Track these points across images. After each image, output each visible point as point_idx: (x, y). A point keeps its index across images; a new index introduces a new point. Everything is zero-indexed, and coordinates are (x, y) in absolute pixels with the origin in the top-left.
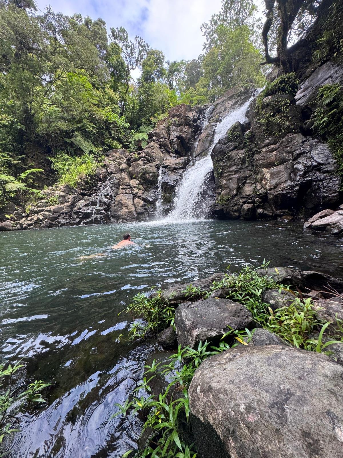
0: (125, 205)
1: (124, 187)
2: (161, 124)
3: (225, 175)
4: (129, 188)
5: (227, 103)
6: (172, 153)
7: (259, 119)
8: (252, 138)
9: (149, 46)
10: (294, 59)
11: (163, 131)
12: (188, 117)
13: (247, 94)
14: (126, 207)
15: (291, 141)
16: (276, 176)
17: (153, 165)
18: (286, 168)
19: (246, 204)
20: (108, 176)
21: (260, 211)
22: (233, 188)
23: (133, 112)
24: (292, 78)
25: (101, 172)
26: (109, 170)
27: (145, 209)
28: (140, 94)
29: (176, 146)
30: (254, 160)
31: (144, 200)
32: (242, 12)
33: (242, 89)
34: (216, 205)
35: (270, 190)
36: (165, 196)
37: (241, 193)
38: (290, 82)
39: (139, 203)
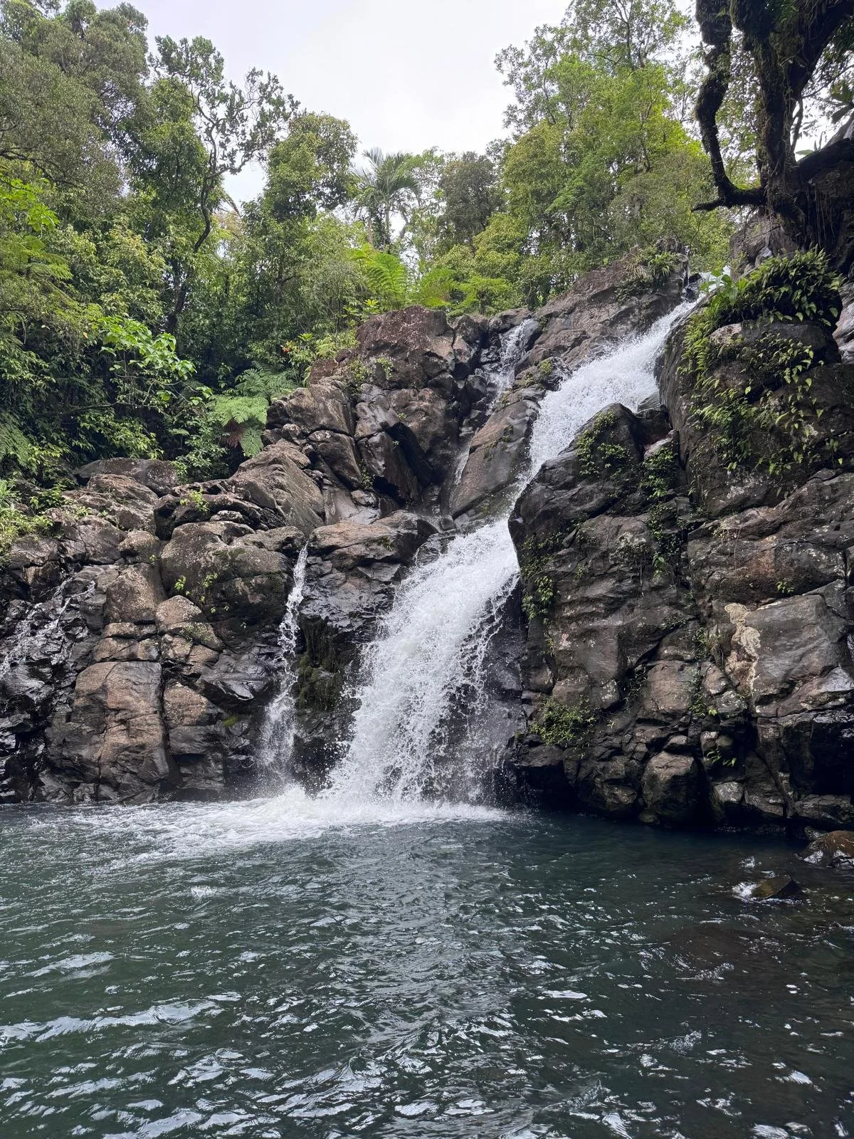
0: (120, 716)
1: (128, 628)
2: (328, 374)
3: (568, 612)
4: (149, 636)
5: (586, 314)
6: (361, 487)
7: (700, 404)
8: (675, 470)
9: (298, 103)
10: (821, 196)
11: (329, 404)
12: (435, 355)
13: (666, 289)
14: (122, 722)
15: (833, 501)
16: (783, 640)
17: (268, 542)
18: (824, 610)
19: (664, 755)
20: (63, 574)
21: (727, 791)
22: (602, 674)
23: (219, 315)
24: (814, 268)
25: (32, 555)
26: (73, 548)
27: (213, 738)
28: (254, 257)
29: (381, 464)
30: (687, 561)
31: (213, 693)
32: (639, 30)
33: (645, 274)
34: (533, 744)
35: (765, 700)
36: (313, 678)
37: (638, 701)
38: (809, 283)
39: (187, 706)
